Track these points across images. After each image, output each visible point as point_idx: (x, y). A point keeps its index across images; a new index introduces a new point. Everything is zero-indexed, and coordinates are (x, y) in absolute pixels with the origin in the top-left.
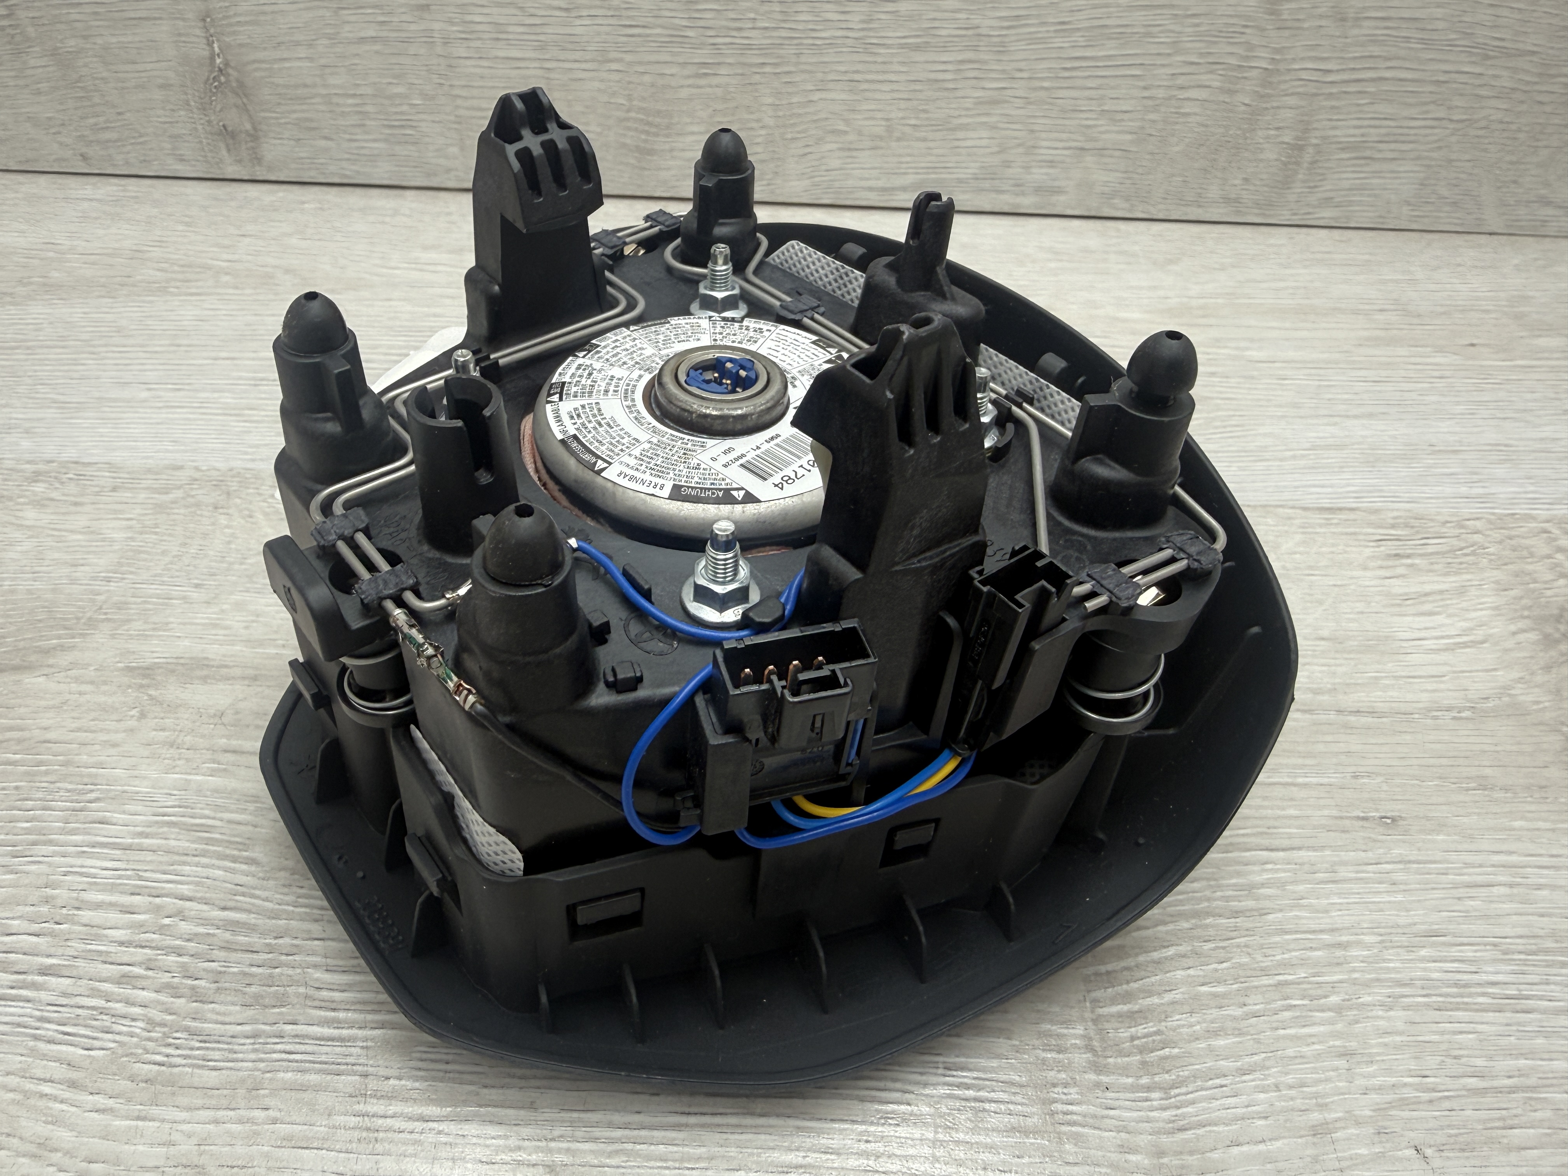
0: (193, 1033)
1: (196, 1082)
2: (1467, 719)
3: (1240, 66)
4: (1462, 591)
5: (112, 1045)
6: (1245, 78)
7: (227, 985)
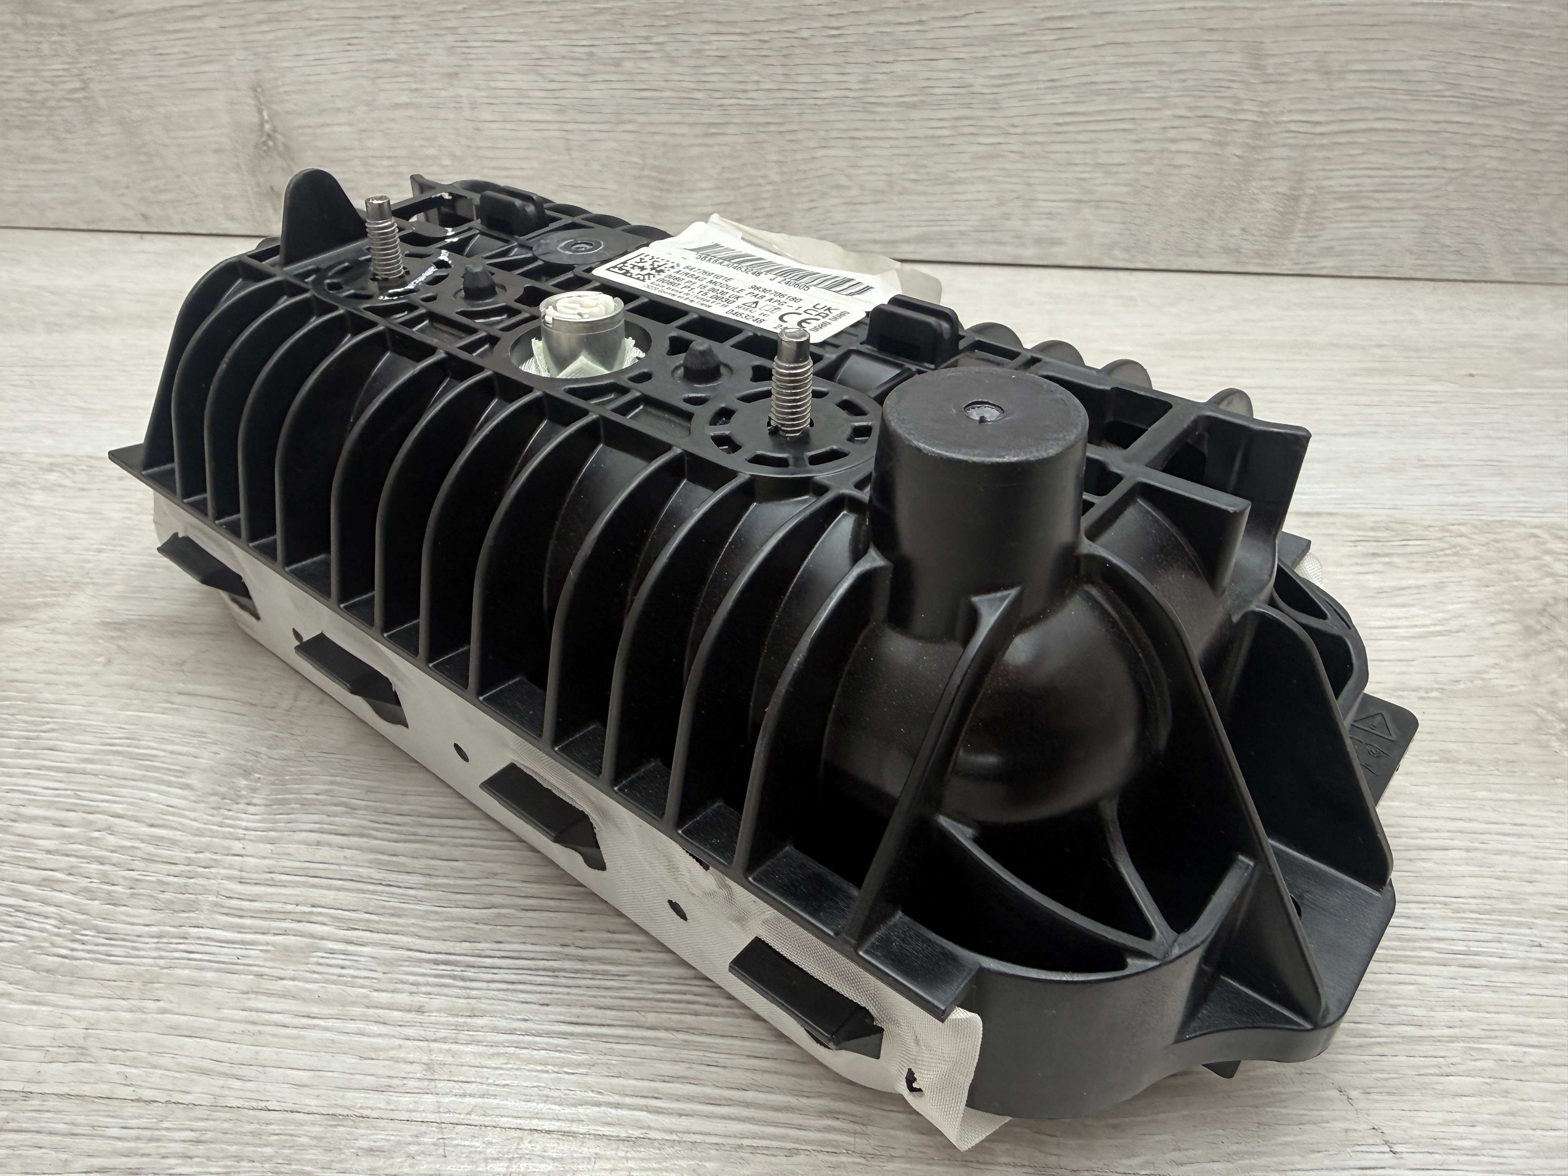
0: (100, 931)
1: (95, 973)
2: (1436, 699)
3: (1229, 119)
4: (1440, 586)
5: (22, 938)
6: (1234, 130)
7: (142, 891)
